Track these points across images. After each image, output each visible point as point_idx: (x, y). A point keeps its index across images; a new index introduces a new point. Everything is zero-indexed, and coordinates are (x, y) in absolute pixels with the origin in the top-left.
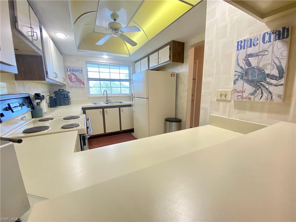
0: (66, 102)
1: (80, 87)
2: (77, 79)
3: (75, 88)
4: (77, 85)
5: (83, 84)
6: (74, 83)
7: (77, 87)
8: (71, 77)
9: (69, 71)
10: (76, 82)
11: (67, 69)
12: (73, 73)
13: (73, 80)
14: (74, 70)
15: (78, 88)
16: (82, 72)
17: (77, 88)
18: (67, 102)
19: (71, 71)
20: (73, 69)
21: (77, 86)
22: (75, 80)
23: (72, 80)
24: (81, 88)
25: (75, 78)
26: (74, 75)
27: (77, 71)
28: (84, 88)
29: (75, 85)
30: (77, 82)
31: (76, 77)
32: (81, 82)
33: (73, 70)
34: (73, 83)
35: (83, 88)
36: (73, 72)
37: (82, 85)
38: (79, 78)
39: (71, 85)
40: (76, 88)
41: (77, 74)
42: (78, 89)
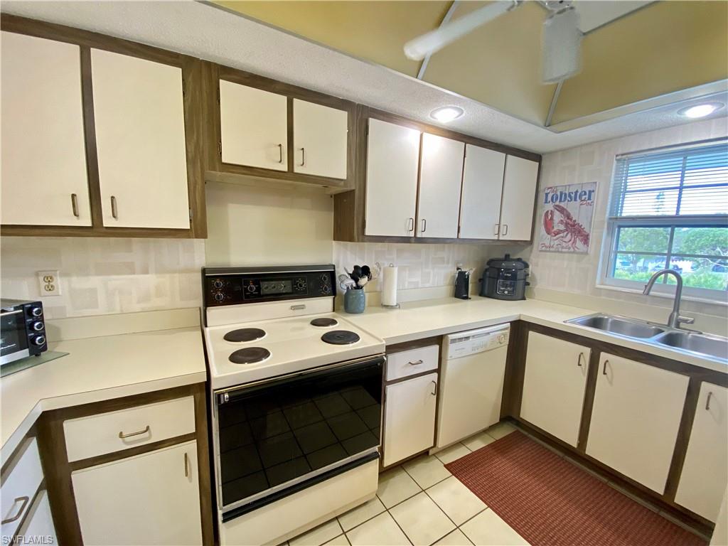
0: (504, 291)
1: (572, 250)
2: (567, 224)
3: (555, 252)
4: (564, 244)
5: (586, 239)
6: (556, 235)
7: (564, 250)
8: (552, 219)
9: (549, 199)
10: (561, 235)
11: (547, 194)
12: (562, 204)
13: (555, 229)
14: (565, 194)
15: (565, 252)
16: (589, 199)
17: (562, 252)
18: (506, 292)
19: (557, 198)
20: (561, 193)
21: (563, 248)
22: (562, 227)
23: (553, 227)
24: (574, 252)
25: (561, 222)
26: (562, 210)
27: (574, 196)
28: (587, 253)
29: (556, 242)
30: (565, 233)
31: (568, 217)
32: (579, 232)
33: (564, 196)
34: (555, 238)
35: (582, 253)
36: (560, 201)
37: (579, 244)
38: (575, 221)
39: (547, 244)
40: (558, 252)
41: (572, 207)
42: (567, 255)
